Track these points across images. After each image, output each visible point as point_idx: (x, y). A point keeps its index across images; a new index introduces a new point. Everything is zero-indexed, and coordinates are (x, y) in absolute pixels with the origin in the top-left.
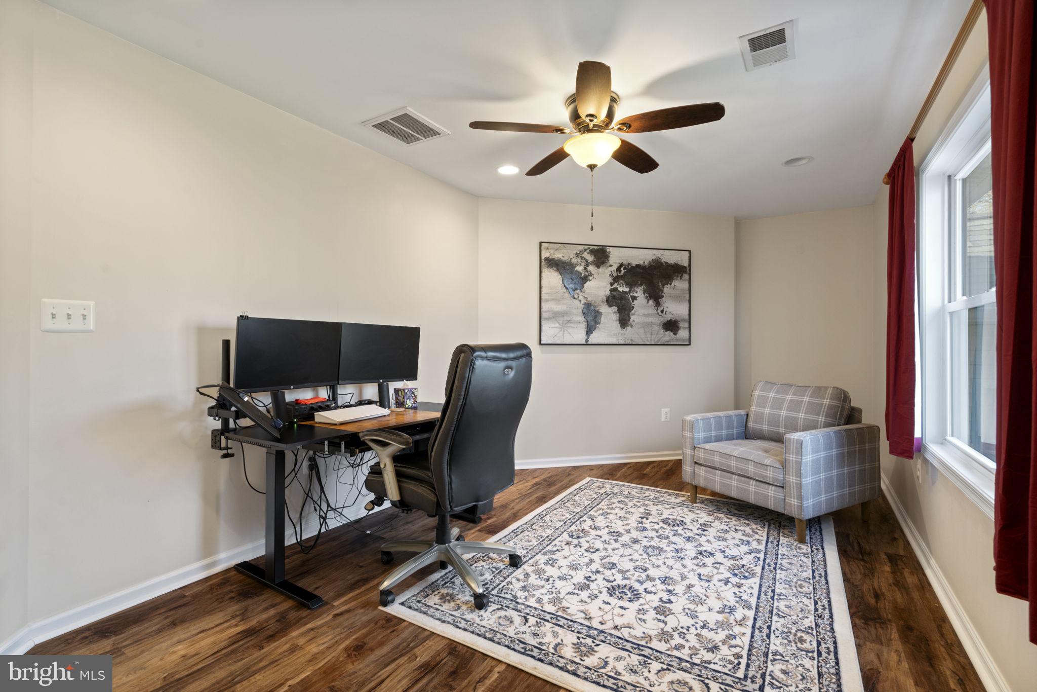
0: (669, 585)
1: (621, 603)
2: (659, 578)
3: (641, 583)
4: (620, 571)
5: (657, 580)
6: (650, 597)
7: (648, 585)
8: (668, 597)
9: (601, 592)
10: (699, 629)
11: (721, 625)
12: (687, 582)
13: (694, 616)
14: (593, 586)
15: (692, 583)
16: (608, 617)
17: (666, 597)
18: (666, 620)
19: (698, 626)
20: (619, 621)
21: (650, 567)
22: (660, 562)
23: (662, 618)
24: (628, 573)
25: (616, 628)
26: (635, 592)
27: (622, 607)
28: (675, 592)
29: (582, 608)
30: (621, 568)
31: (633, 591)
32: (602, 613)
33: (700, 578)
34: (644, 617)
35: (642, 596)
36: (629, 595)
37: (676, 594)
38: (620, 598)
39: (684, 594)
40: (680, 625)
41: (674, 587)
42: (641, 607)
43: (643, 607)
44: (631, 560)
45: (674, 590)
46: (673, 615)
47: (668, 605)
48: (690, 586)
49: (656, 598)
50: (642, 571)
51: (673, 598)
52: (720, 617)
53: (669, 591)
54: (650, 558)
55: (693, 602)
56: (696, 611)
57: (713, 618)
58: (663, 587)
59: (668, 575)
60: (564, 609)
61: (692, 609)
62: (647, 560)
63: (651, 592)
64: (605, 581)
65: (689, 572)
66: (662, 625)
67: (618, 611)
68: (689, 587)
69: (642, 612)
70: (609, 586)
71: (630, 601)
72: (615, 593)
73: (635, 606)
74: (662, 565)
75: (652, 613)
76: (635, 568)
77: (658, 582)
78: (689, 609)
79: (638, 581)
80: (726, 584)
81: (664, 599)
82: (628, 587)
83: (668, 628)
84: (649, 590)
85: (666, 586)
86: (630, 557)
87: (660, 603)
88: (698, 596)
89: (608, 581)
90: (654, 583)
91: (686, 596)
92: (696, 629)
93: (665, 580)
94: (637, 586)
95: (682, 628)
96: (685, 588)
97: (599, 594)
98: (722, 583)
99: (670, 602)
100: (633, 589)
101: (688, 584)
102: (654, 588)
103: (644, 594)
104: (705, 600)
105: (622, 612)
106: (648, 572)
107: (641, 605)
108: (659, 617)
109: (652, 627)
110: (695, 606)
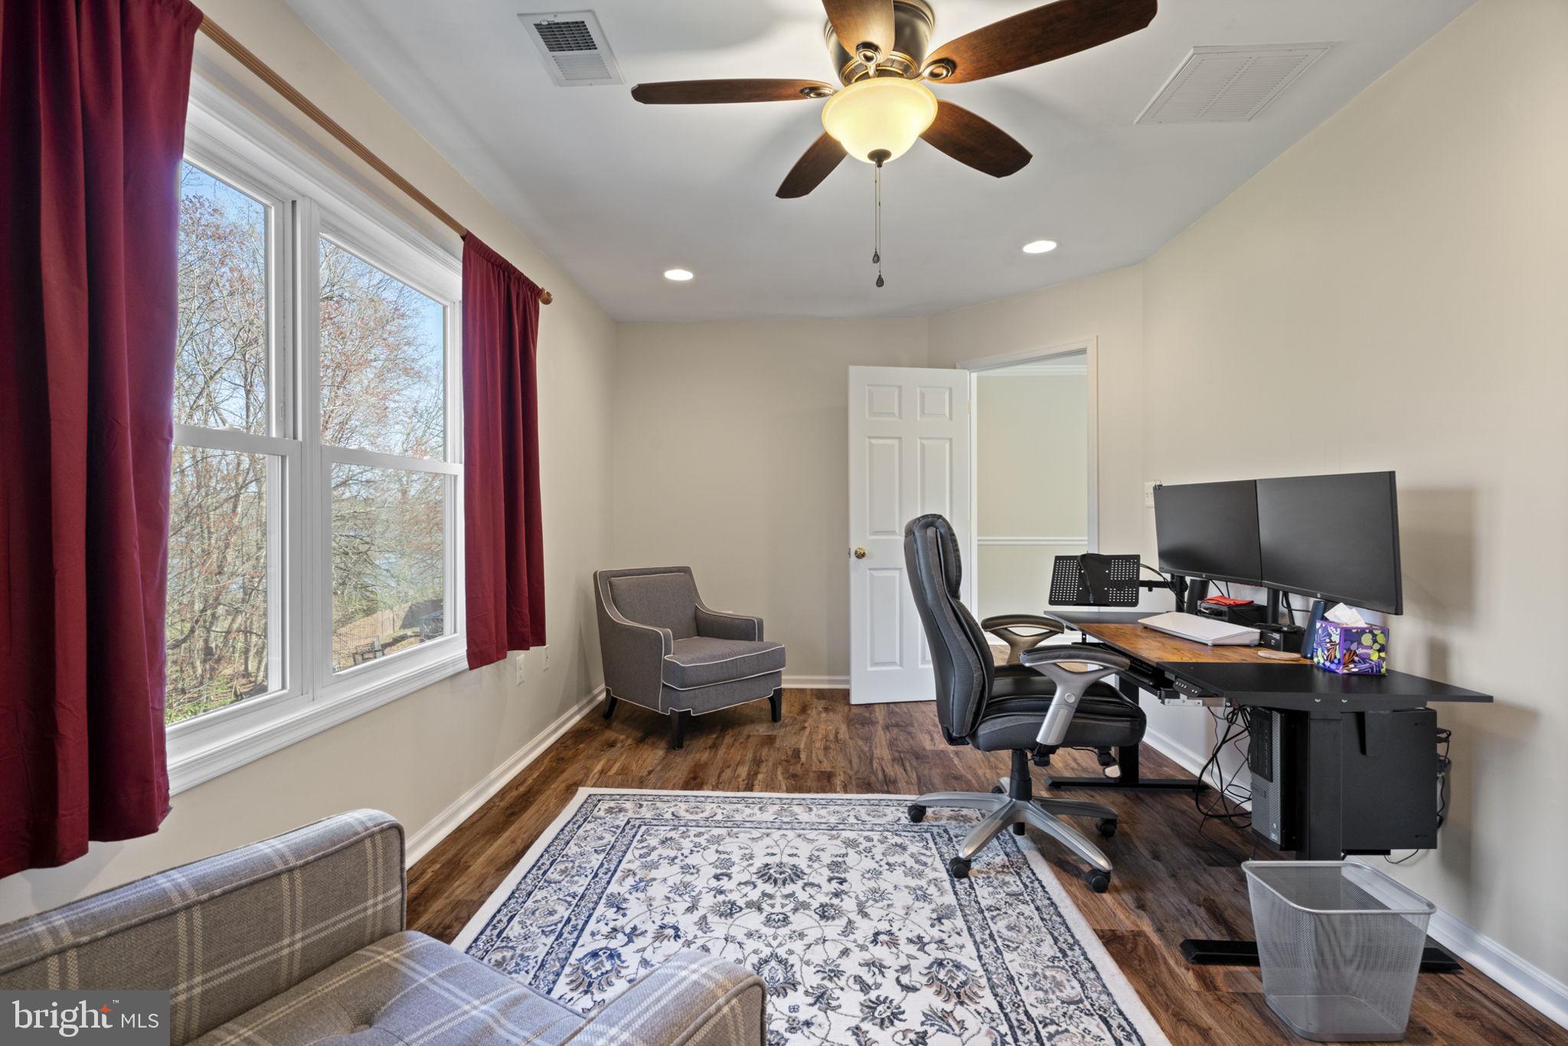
0: (724, 902)
1: (776, 860)
2: (741, 909)
3: (764, 894)
4: (805, 906)
5: (743, 906)
6: (745, 877)
7: (754, 895)
8: (721, 883)
9: (810, 866)
10: (679, 855)
11: (654, 865)
12: (696, 915)
13: (686, 869)
14: (827, 873)
15: (689, 915)
16: (782, 843)
17: (725, 883)
18: (718, 855)
19: (681, 858)
20: (767, 841)
21: (765, 930)
22: (751, 945)
23: (722, 856)
24: (792, 906)
25: (768, 835)
26: (766, 877)
27: (773, 854)
28: (713, 893)
29: (816, 844)
30: (806, 912)
31: (769, 878)
32: (791, 844)
33: (676, 929)
34: (744, 851)
35: (755, 876)
36: (771, 871)
37: (711, 890)
38: (780, 865)
39: (700, 893)
40: (700, 853)
41: (715, 901)
42: (751, 862)
43: (747, 863)
44: (801, 936)
45: (715, 897)
46: (711, 861)
47: (719, 871)
48: (690, 909)
49: (738, 877)
50: (773, 916)
51: (714, 883)
52: (654, 874)
53: (721, 892)
54: (771, 949)
55: (686, 885)
56: (683, 873)
57: (664, 870)
58: (732, 897)
59: (730, 921)
60: (832, 837)
61: (688, 876)
62: (775, 943)
63: (746, 883)
64: (817, 883)
65: (695, 937)
66: (720, 849)
67: (775, 850)
68: (693, 906)
69: (747, 857)
70: (805, 877)
71: (767, 865)
72: (791, 869)
73: (758, 863)
74: (744, 939)
75: (735, 858)
76: (785, 920)
77: (741, 903)
78: (692, 874)
79: (771, 897)
80: (635, 928)
81: (726, 879)
82: (780, 882)
83: (714, 847)
84: (750, 887)
85: (727, 899)
86: (807, 940)
87: (729, 871)
88: (680, 895)
89: (812, 885)
90: (746, 899)
91: (697, 890)
92: (683, 854)
93: (730, 910)
94: (769, 888)
95: (698, 851)
96: (700, 904)
97: (810, 863)
98: (641, 928)
99: (717, 877)
100: (772, 881)
101: (695, 912)
102: (744, 892)
103: (754, 880)
104: (670, 892)
105: (770, 851)
106: (762, 917)
107: (751, 865)
108: (728, 857)
109: (732, 846)
110: (684, 880)
